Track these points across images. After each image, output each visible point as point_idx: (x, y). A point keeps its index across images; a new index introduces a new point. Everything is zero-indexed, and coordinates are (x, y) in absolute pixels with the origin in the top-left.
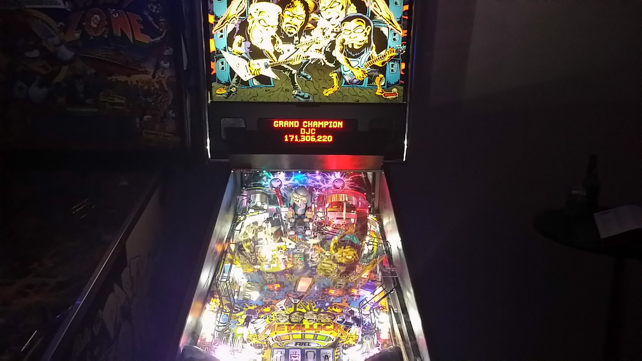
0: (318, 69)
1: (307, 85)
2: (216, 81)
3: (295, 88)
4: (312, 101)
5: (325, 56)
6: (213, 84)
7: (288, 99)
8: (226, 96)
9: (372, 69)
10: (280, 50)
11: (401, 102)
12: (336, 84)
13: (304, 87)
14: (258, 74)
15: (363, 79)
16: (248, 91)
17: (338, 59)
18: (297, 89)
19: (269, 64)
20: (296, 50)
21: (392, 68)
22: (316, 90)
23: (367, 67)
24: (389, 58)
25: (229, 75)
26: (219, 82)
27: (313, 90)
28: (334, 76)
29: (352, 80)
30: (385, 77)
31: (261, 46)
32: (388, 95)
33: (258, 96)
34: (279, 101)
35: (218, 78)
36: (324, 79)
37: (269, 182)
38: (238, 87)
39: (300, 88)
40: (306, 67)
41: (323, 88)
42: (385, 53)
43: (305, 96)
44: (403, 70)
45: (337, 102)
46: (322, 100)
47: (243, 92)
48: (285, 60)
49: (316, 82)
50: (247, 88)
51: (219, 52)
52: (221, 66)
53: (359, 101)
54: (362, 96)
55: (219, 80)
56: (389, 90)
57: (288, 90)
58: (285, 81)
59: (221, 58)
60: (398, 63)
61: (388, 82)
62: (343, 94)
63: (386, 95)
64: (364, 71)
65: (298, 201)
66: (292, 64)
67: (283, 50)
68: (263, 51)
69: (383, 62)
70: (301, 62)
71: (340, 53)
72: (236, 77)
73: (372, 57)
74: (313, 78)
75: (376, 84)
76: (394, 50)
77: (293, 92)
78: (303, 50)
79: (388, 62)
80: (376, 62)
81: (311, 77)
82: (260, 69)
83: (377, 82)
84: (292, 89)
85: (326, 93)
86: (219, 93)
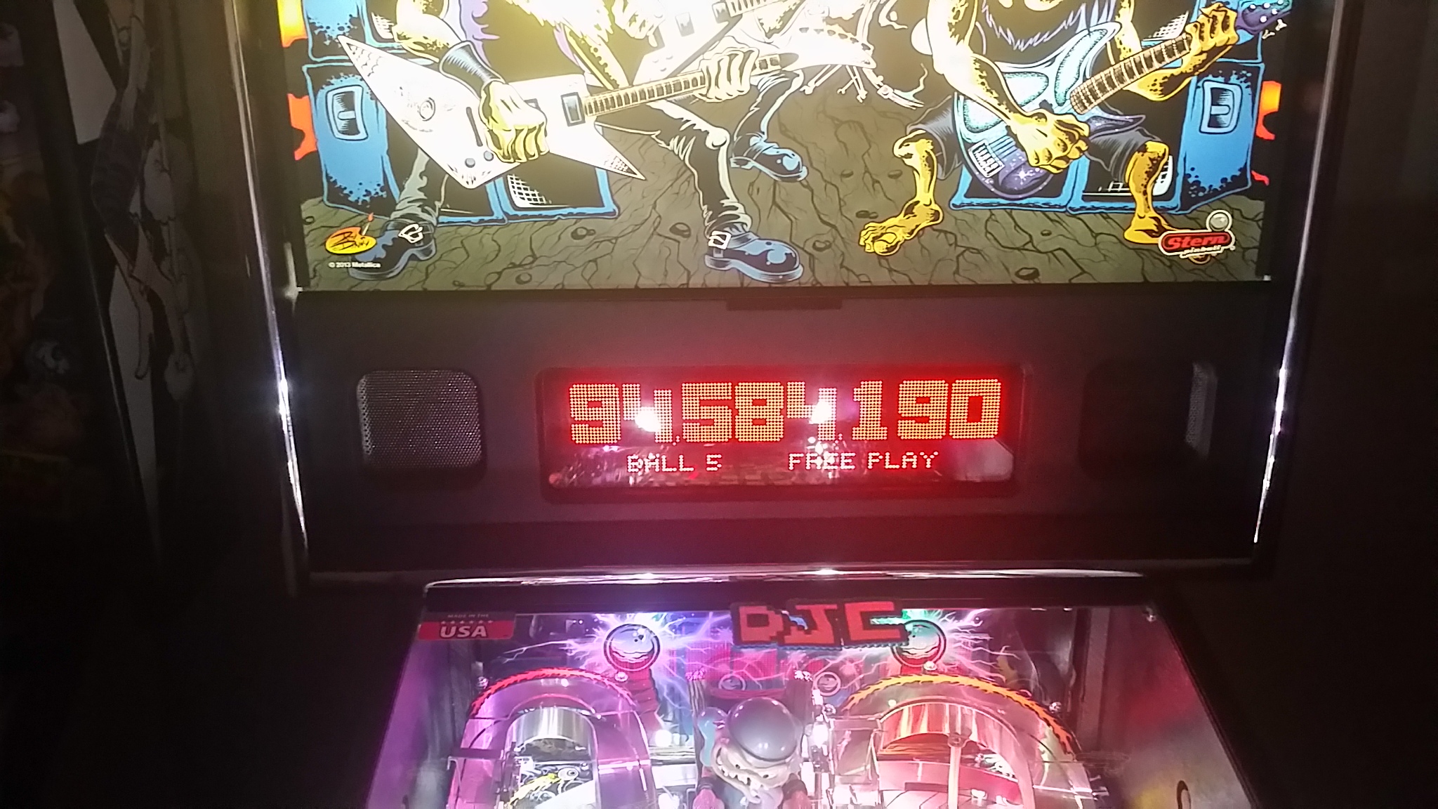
0: (837, 124)
1: (778, 200)
2: (322, 194)
3: (724, 220)
4: (808, 281)
6: (303, 206)
7: (689, 273)
8: (378, 265)
9: (1111, 117)
10: (643, 24)
11: (1249, 275)
12: (924, 195)
13: (764, 214)
14: (532, 150)
15: (1062, 164)
16: (487, 240)
17: (939, 68)
18: (732, 226)
19: (587, 99)
20: (726, 23)
21: (1215, 110)
22: (828, 228)
23: (1087, 104)
24: (1204, 56)
26: (338, 196)
27: (809, 228)
28: (918, 153)
29: (1007, 172)
30: (1174, 151)
32: (1184, 245)
33: (536, 263)
34: (645, 283)
35: (328, 178)
36: (867, 171)
37: (599, 640)
39: (745, 218)
41: (858, 215)
43: (769, 253)
44: (1270, 120)
45: (926, 283)
46: (854, 273)
47: (460, 246)
48: (671, 81)
49: (829, 186)
50: (481, 221)
51: (327, 42)
52: (340, 115)
53: (1040, 277)
54: (1055, 252)
55: (338, 185)
56: (1190, 218)
57: (686, 228)
58: (670, 184)
59: (342, 74)
60: (1245, 82)
61: (1191, 180)
62: (959, 244)
63: (1172, 246)
64: (1073, 126)
65: (746, 782)
66: (705, 96)
67: (658, 27)
68: (555, 31)
69: (1169, 78)
70: (751, 85)
71: (954, 34)
72: (423, 169)
73: (1117, 53)
74: (810, 167)
75: (1129, 192)
76: (1232, 15)
77: (712, 238)
78: (762, 24)
79: (1194, 79)
80: (1132, 80)
81: (799, 159)
82: (540, 126)
83: (1134, 181)
84: (706, 224)
85: (873, 242)
86: (338, 250)
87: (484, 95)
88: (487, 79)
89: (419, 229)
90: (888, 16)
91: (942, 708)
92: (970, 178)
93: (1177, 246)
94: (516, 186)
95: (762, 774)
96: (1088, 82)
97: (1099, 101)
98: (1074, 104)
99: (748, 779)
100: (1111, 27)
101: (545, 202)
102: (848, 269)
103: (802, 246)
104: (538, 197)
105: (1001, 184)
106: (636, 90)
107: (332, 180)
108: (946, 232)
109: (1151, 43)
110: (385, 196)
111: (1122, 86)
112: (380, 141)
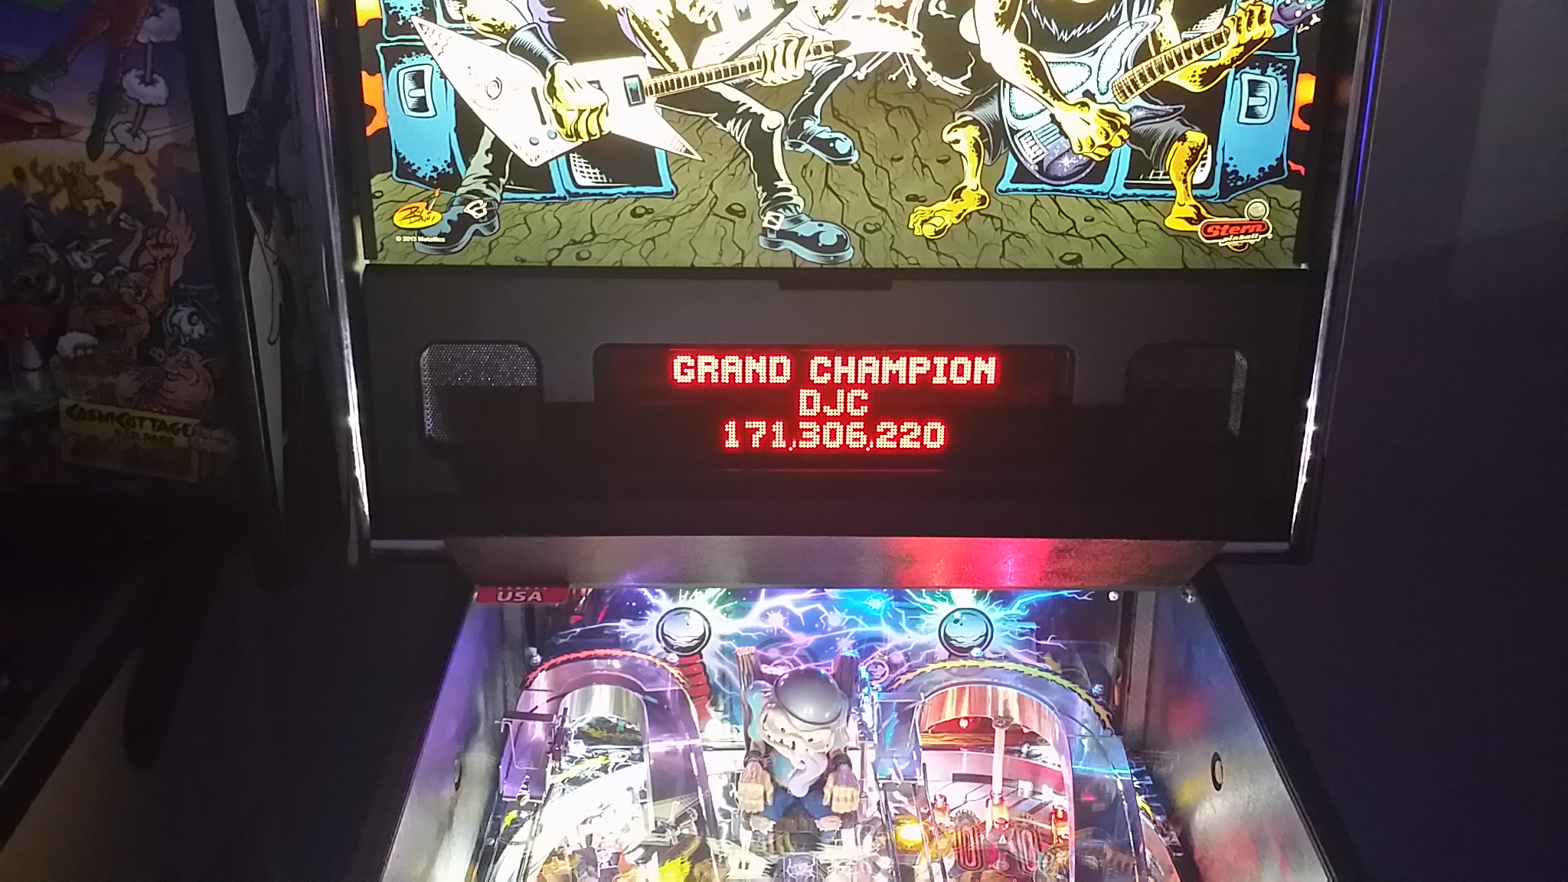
0: (888, 109)
1: (830, 183)
2: (391, 169)
3: (776, 201)
4: (858, 263)
5: (923, 44)
6: (373, 181)
7: (743, 252)
8: (443, 240)
9: (1152, 106)
10: (703, 9)
11: (1287, 263)
12: (971, 180)
13: (817, 197)
14: (594, 130)
15: (1105, 152)
16: (549, 216)
17: (986, 56)
18: (785, 207)
19: (648, 81)
20: (781, 10)
21: (1253, 101)
22: (879, 211)
23: (1128, 94)
24: (1241, 49)
25: (454, 137)
26: (406, 172)
27: (860, 212)
28: (965, 138)
29: (1051, 158)
30: (1213, 140)
32: (1222, 234)
33: (596, 240)
34: (700, 263)
35: (398, 154)
36: (916, 156)
37: (651, 623)
38: (499, 199)
39: (797, 199)
40: (831, 94)
42: (1222, 24)
43: (821, 235)
44: (1305, 112)
45: (974, 267)
46: (903, 256)
47: (523, 222)
48: (729, 65)
49: (879, 169)
50: (544, 198)
51: (401, 23)
52: (413, 93)
53: (1083, 262)
54: (1098, 238)
55: (407, 161)
56: (1229, 207)
57: (741, 209)
58: (726, 164)
59: (413, 53)
60: (1282, 74)
61: (1229, 169)
62: (1005, 228)
63: (1211, 233)
64: (1114, 115)
65: (791, 746)
66: (762, 80)
67: (716, 14)
68: (618, 15)
69: (1208, 70)
70: (806, 70)
71: (1000, 24)
72: (489, 147)
73: (1158, 45)
74: (863, 151)
75: (1170, 179)
76: (1268, 9)
77: (766, 219)
78: (816, 12)
79: (1232, 70)
80: (1172, 71)
81: (851, 144)
82: (602, 106)
83: (1174, 169)
84: (761, 205)
85: (922, 225)
86: (405, 224)
87: (549, 75)
88: (552, 60)
89: (483, 206)
90: (937, 7)
91: (985, 690)
92: (1016, 164)
93: (1216, 234)
94: (578, 164)
95: (807, 736)
96: (1130, 73)
97: (1140, 91)
98: (1116, 93)
99: (794, 743)
100: (1152, 19)
101: (605, 181)
102: (898, 252)
103: (853, 228)
104: (598, 176)
105: (1045, 170)
106: (695, 73)
107: (401, 156)
108: (992, 217)
109: (1191, 36)
110: (451, 172)
111: (1162, 77)
112: (448, 118)
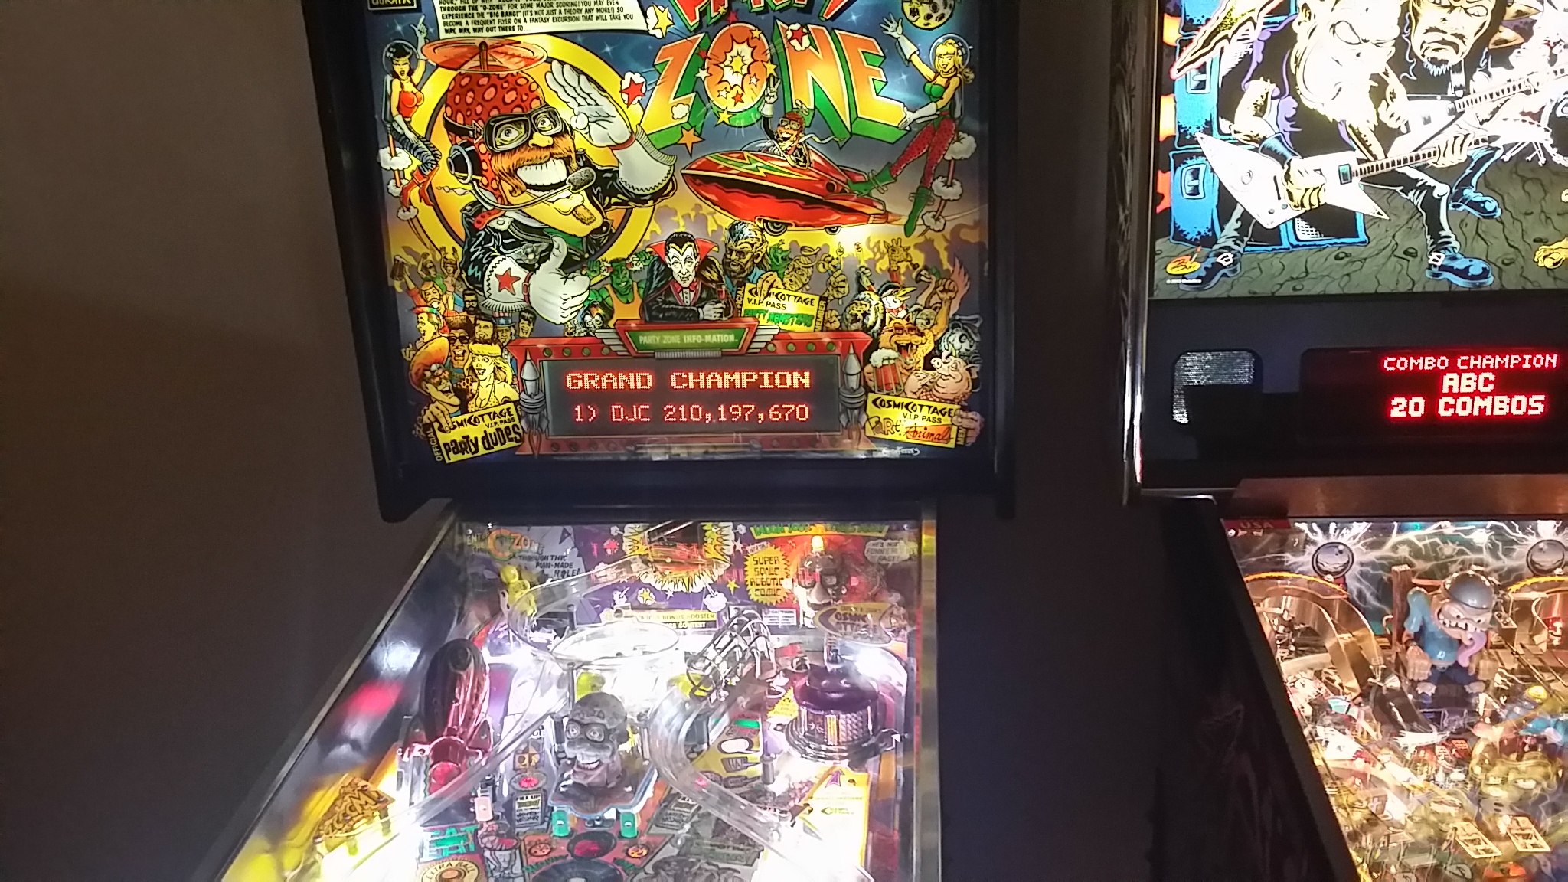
0: (1524, 180)
1: (1480, 232)
2: (1170, 234)
3: (1440, 245)
4: (1496, 287)
5: (1552, 136)
7: (1413, 282)
8: (1200, 281)
10: (1399, 119)
13: (1469, 241)
14: (1315, 202)
16: (1276, 262)
18: (1446, 249)
19: (1356, 167)
20: (1454, 117)
22: (1513, 250)
25: (1215, 210)
26: (1180, 236)
27: (1500, 250)
31: (1331, 111)
33: (1309, 276)
34: (1381, 290)
35: (1175, 224)
36: (1543, 211)
37: (1308, 555)
39: (1455, 244)
40: (1484, 172)
41: (1535, 241)
43: (1470, 269)
46: (1531, 281)
47: (1258, 266)
48: (1413, 155)
49: (1516, 221)
50: (1273, 249)
51: (1188, 137)
52: (1189, 182)
55: (1181, 228)
57: (1414, 251)
58: (1405, 222)
59: (1194, 157)
65: (1464, 626)
66: (1436, 163)
67: (1407, 121)
68: (1339, 125)
70: (1467, 156)
72: (1239, 216)
74: (1504, 209)
77: (1431, 258)
78: (1478, 117)
81: (1497, 204)
82: (1322, 186)
84: (1428, 248)
85: (1544, 259)
86: (1175, 272)
87: (1286, 166)
88: (1289, 156)
89: (1231, 256)
90: (1562, 111)
99: (1466, 624)
102: (1525, 279)
106: (1389, 161)
107: (1177, 226)
112: (1213, 199)
